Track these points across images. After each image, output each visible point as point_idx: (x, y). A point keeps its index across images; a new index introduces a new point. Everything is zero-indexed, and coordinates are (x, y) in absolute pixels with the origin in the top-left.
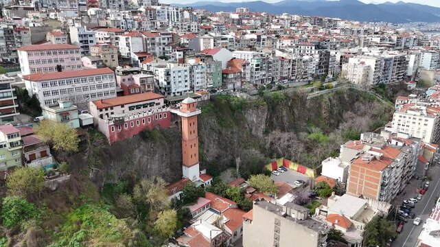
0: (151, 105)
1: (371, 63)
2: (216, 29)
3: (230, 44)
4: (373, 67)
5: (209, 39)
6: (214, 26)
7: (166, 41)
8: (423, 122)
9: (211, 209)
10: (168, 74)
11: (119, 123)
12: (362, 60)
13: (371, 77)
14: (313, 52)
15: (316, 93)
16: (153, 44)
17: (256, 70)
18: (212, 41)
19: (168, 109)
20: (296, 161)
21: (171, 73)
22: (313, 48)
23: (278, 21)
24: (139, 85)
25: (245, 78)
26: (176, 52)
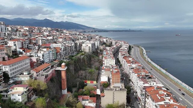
0: (48, 68)
1: (90, 45)
2: (29, 35)
3: (46, 41)
4: (91, 46)
5: (39, 40)
6: (28, 34)
7: (28, 42)
8: (112, 61)
9: (83, 100)
10: (43, 56)
11: (46, 76)
12: (87, 44)
13: (91, 50)
14: (72, 43)
15: (82, 57)
16: (25, 44)
17: (63, 51)
18: (40, 41)
19: (54, 69)
20: (89, 80)
21: (44, 55)
22: (72, 41)
23: (44, 30)
24: (36, 61)
25: (61, 54)
26: (36, 46)
